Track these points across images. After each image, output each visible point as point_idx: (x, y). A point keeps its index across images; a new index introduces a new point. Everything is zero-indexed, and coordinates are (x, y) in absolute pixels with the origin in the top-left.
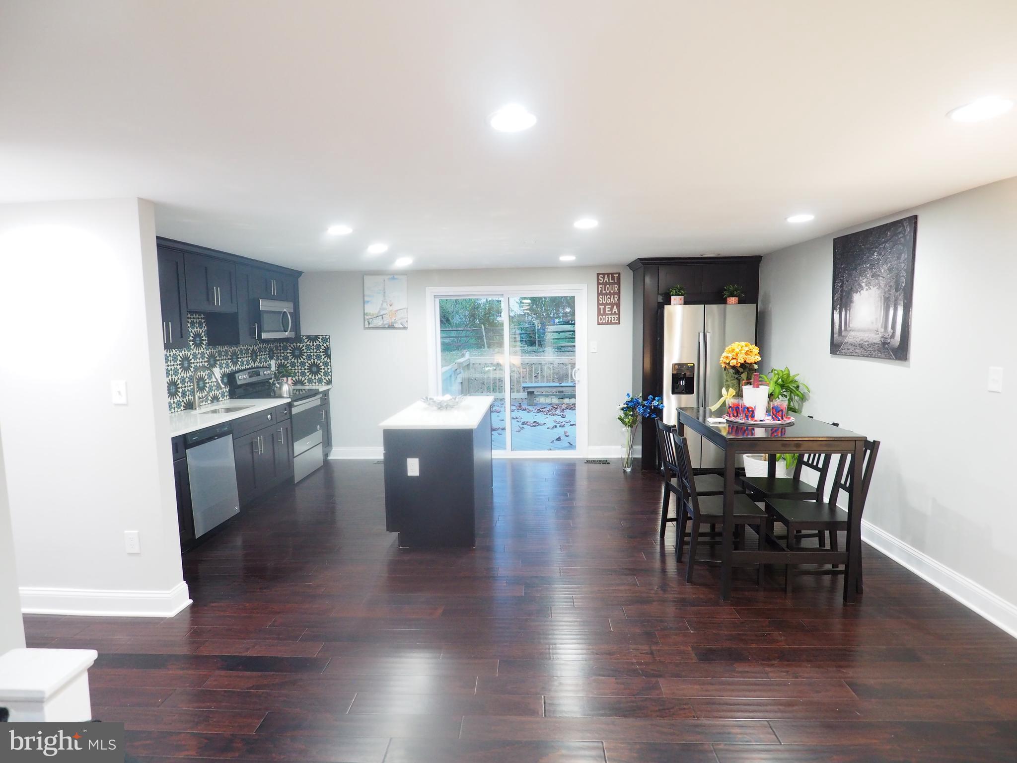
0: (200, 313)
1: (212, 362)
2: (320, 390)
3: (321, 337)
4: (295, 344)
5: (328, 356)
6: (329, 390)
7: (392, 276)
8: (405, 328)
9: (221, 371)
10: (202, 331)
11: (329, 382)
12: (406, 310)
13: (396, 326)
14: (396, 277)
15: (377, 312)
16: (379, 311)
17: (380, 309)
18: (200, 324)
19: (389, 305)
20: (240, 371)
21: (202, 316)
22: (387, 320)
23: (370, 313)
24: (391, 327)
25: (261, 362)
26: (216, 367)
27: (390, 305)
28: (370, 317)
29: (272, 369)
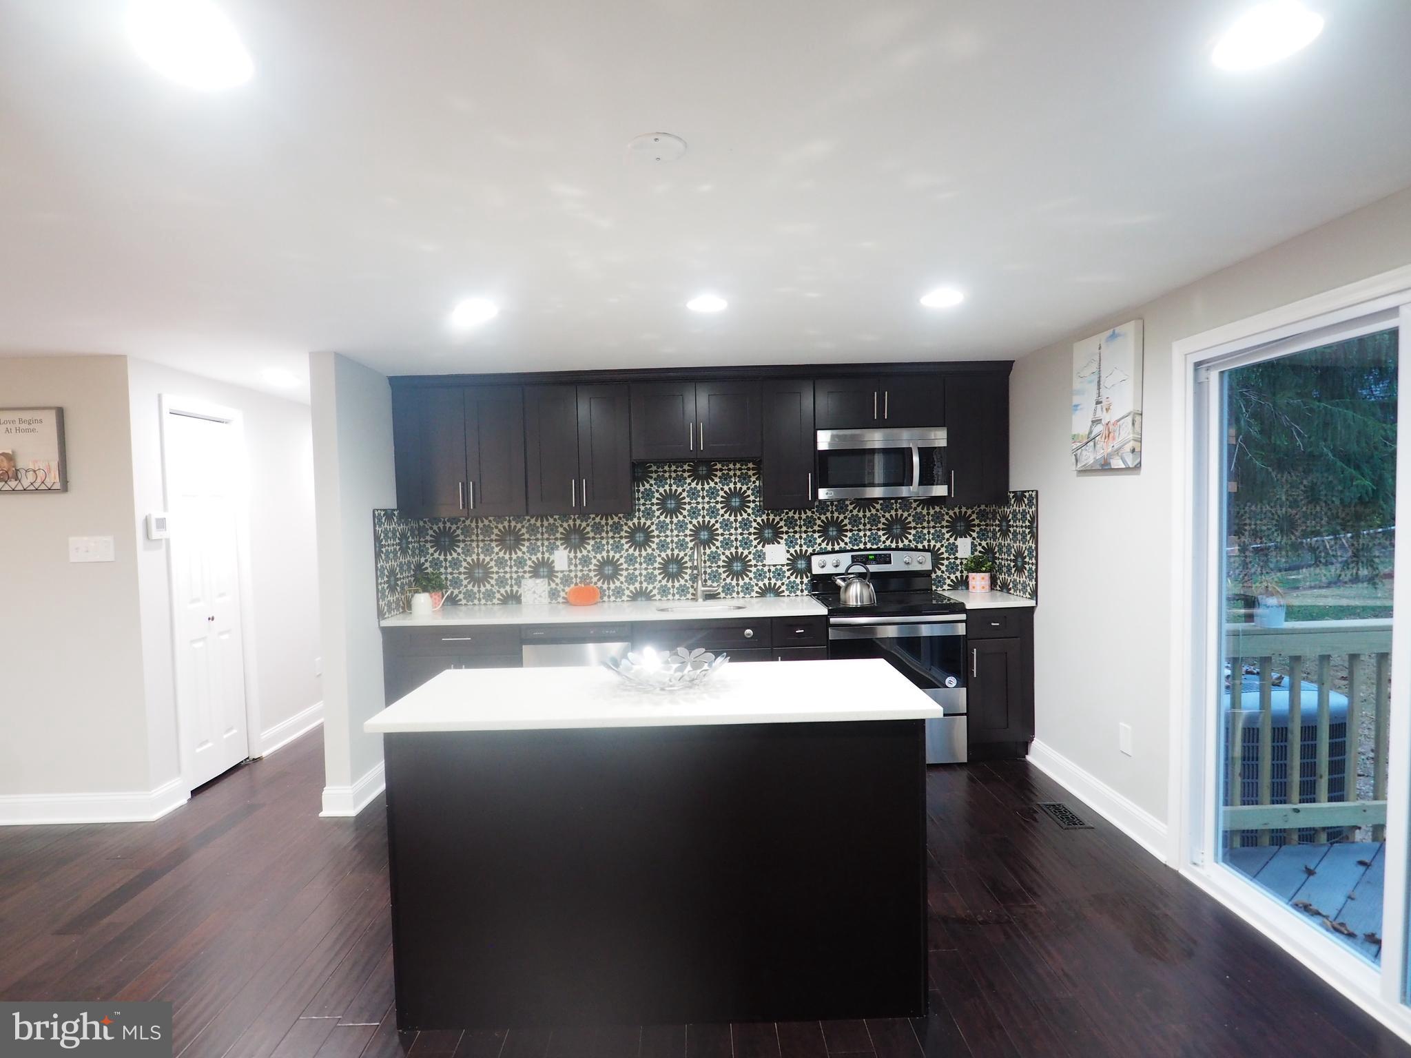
0: (744, 461)
1: (770, 533)
2: (968, 607)
3: (1027, 494)
4: (957, 510)
5: (1035, 537)
6: (1031, 610)
7: (1109, 332)
8: (1127, 470)
9: (792, 551)
10: (751, 487)
11: (1034, 594)
12: (1129, 419)
13: (1117, 463)
14: (1118, 330)
15: (1087, 433)
16: (1091, 427)
17: (1093, 422)
18: (744, 478)
19: (1105, 411)
20: (842, 551)
21: (751, 465)
22: (1103, 448)
23: (1078, 435)
24: (1104, 467)
25: (919, 538)
26: (779, 543)
27: (1106, 409)
28: (1079, 444)
29: (958, 555)
